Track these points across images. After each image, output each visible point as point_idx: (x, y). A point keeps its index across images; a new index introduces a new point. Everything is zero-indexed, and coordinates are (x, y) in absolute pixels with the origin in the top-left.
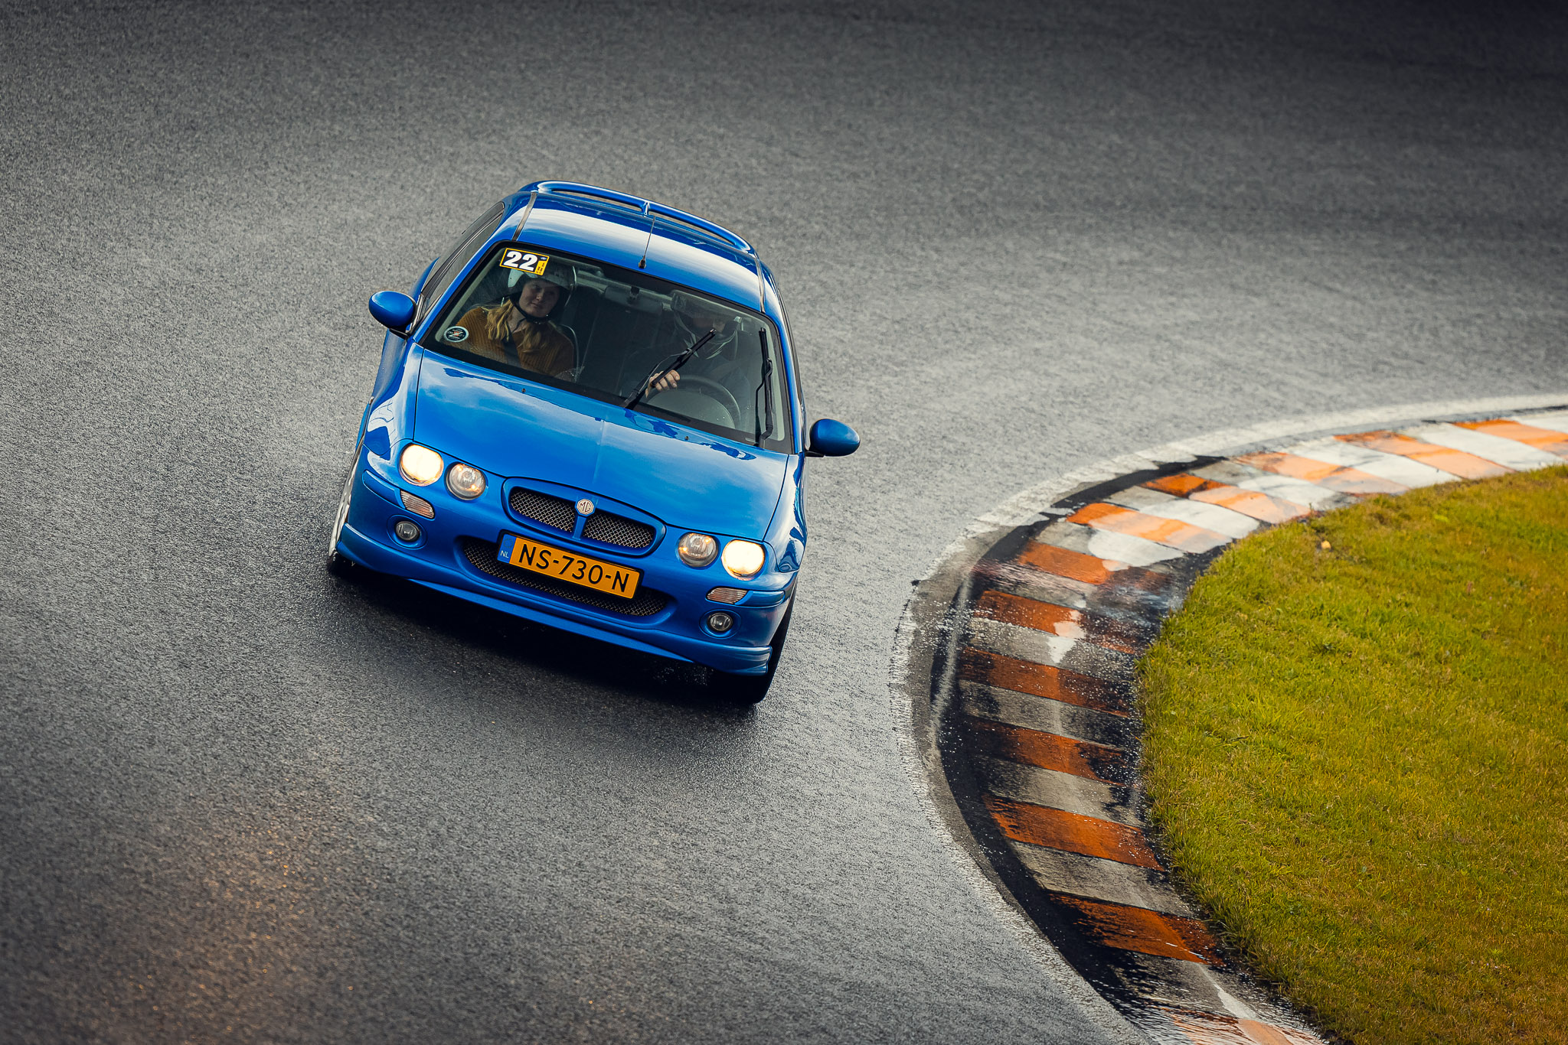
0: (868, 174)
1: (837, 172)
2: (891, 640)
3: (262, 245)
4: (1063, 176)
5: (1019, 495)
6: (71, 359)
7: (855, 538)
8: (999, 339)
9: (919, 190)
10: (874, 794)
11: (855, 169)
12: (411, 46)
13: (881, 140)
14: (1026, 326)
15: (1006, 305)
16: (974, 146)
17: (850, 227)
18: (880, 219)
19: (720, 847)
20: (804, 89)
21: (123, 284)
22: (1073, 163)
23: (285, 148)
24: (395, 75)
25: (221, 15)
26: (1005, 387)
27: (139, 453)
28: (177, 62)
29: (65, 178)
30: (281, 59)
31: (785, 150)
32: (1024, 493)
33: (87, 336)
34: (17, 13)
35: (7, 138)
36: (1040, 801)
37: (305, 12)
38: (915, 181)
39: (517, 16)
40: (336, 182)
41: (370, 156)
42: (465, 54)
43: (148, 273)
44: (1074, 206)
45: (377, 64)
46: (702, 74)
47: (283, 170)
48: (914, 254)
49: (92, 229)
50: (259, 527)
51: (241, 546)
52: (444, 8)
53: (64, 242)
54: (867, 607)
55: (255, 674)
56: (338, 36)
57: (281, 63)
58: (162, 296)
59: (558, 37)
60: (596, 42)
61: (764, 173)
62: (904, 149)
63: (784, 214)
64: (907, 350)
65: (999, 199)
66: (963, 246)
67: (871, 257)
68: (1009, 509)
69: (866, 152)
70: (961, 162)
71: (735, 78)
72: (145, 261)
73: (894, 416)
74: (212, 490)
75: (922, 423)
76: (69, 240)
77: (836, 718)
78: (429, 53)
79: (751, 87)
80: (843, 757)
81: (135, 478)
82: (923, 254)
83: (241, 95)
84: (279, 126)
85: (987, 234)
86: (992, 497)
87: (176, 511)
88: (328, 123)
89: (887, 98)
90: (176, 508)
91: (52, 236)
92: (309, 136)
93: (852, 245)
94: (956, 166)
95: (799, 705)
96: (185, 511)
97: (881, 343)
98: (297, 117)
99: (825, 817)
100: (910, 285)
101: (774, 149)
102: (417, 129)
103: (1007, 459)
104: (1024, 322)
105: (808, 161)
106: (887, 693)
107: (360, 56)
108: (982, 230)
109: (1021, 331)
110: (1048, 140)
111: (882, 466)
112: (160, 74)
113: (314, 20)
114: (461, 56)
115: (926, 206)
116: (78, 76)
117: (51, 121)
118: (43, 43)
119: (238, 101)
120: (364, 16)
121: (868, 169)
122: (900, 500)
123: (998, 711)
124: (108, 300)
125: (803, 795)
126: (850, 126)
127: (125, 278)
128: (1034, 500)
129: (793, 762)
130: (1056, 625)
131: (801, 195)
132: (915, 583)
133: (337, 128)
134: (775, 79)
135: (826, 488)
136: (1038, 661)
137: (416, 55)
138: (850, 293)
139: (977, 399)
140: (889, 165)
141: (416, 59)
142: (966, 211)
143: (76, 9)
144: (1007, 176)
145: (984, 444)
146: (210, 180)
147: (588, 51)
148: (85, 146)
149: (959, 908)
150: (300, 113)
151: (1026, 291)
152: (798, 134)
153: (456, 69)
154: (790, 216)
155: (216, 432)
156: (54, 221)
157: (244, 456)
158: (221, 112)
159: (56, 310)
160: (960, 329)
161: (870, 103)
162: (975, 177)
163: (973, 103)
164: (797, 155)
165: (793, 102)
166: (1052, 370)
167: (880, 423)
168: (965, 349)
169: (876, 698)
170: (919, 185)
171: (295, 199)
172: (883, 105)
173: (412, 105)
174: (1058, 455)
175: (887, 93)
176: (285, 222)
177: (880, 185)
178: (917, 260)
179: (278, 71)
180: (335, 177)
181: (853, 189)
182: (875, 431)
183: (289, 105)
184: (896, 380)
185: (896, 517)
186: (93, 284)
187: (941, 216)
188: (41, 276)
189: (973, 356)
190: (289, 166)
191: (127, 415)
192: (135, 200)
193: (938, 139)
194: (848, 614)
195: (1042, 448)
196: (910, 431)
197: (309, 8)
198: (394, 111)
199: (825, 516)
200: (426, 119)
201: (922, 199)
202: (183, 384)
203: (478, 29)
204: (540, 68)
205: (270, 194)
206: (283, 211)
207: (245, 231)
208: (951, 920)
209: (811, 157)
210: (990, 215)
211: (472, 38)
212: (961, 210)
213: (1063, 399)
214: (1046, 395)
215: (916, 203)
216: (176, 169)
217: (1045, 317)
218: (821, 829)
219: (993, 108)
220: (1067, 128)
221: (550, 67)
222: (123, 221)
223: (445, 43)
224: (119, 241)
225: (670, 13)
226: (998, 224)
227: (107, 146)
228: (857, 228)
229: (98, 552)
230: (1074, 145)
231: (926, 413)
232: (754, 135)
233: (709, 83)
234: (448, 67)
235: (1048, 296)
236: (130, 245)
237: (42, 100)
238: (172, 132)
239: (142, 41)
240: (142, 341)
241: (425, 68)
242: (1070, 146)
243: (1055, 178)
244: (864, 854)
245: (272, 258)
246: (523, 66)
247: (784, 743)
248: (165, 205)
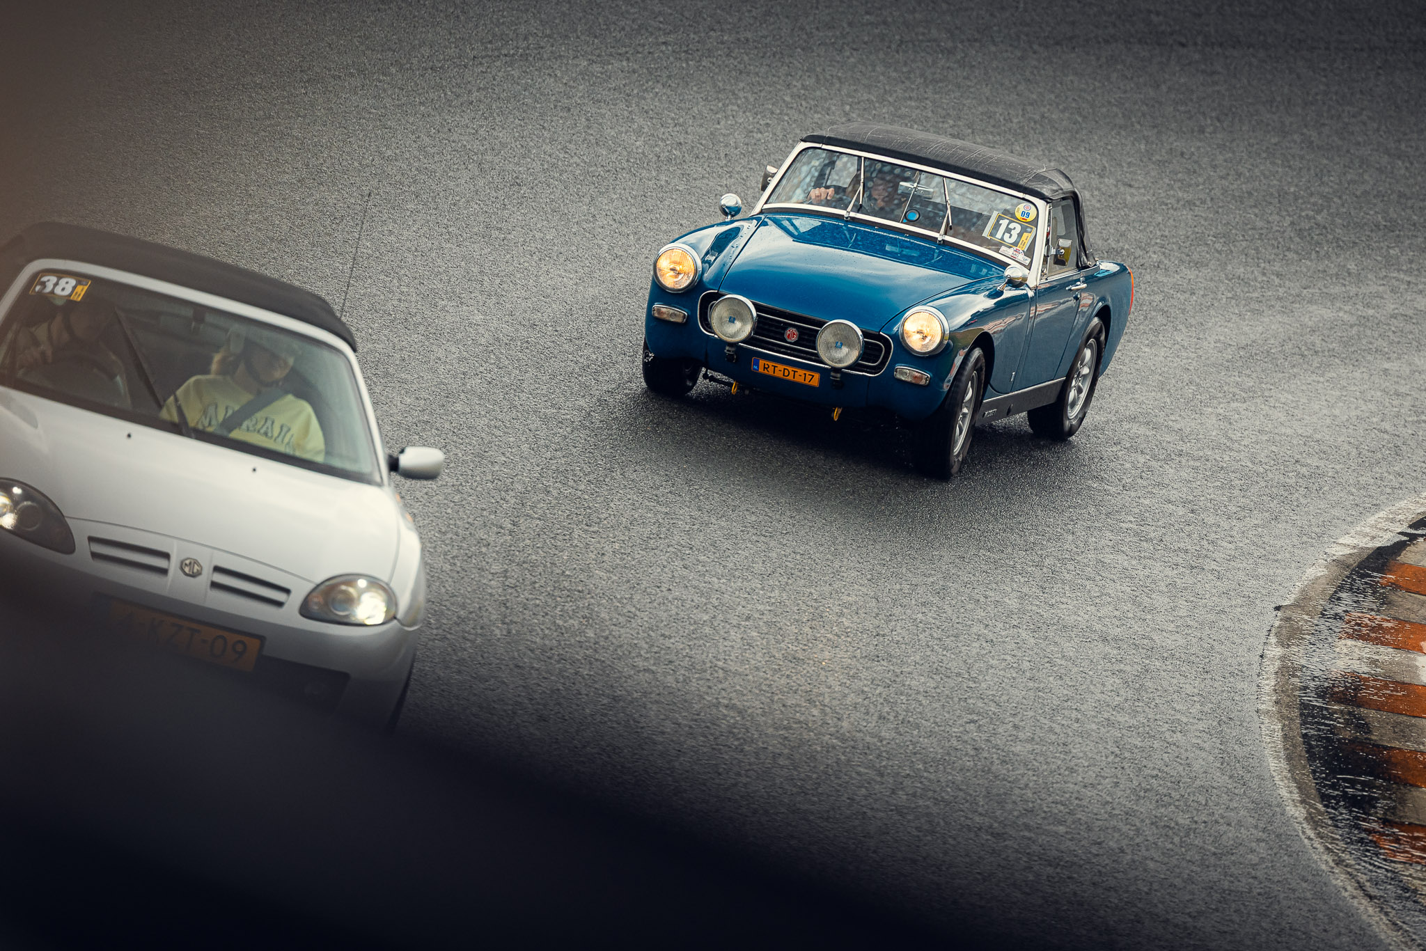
0: (1203, 202)
1: (1172, 201)
2: (1256, 666)
3: (594, 298)
4: (1401, 195)
5: (1377, 516)
6: (410, 419)
7: (1213, 565)
8: (1347, 361)
9: (1256, 215)
10: (1250, 820)
11: (1189, 197)
12: (734, 94)
13: (1215, 167)
14: (1373, 347)
15: (1352, 326)
16: (1309, 169)
17: (1188, 255)
18: (1217, 246)
19: (1096, 879)
20: (1134, 119)
21: (457, 342)
22: (1412, 181)
23: (612, 201)
24: (719, 123)
25: (539, 70)
26: (1356, 408)
27: (483, 510)
28: (498, 119)
29: (393, 238)
30: (603, 111)
31: (1118, 181)
32: (1381, 514)
33: (424, 395)
34: (334, 77)
35: (331, 202)
36: (1418, 819)
37: (625, 63)
38: (1251, 207)
39: (838, 58)
40: (665, 232)
41: (699, 205)
42: (788, 99)
43: (481, 330)
44: (1414, 225)
45: (700, 112)
46: (1029, 108)
47: (611, 223)
48: (1256, 279)
49: (422, 288)
50: (609, 578)
51: (592, 597)
52: (765, 53)
53: (395, 303)
54: (1230, 635)
55: (615, 725)
56: (659, 85)
57: (603, 116)
58: (497, 352)
59: (881, 78)
60: (919, 80)
61: (1098, 205)
62: (1239, 175)
63: (1121, 244)
64: (1254, 375)
65: (1338, 221)
66: (1305, 270)
67: (1212, 284)
68: (1367, 530)
69: (1201, 180)
70: (1296, 186)
71: (1063, 111)
72: (479, 318)
73: (1245, 442)
74: (559, 543)
75: (1274, 448)
76: (400, 300)
77: (1206, 746)
78: (752, 100)
79: (1080, 119)
80: (1215, 784)
81: (481, 534)
82: (1265, 278)
83: (565, 149)
84: (604, 179)
85: (1327, 256)
86: (1349, 519)
87: (525, 565)
88: (654, 174)
89: (1218, 124)
90: (524, 562)
91: (382, 297)
92: (636, 187)
93: (1191, 274)
94: (1292, 189)
95: (1167, 735)
96: (534, 566)
97: (1227, 369)
98: (623, 169)
99: (1201, 844)
100: (1252, 311)
101: (1106, 180)
102: (744, 175)
103: (1362, 480)
104: (1371, 343)
105: (1142, 191)
106: (1256, 718)
107: (682, 105)
108: (1322, 253)
109: (1369, 351)
110: (1385, 159)
111: (1237, 492)
112: (482, 132)
113: (634, 71)
114: (784, 101)
115: (1264, 231)
116: (399, 137)
117: (375, 183)
118: (362, 105)
119: (561, 156)
120: (684, 65)
121: (1202, 196)
122: (1256, 526)
123: (1370, 732)
124: (443, 359)
125: (1177, 824)
126: (1182, 154)
127: (459, 336)
128: (1393, 521)
129: (1165, 791)
130: (1422, 644)
131: (1137, 225)
132: (1278, 608)
133: (663, 178)
134: (1104, 110)
135: (1181, 517)
136: (1407, 680)
137: (739, 102)
138: (1193, 321)
139: (1328, 421)
140: (1225, 191)
141: (738, 106)
142: (1306, 234)
143: (393, 70)
144: (1344, 197)
145: (1338, 467)
146: (538, 235)
147: (913, 90)
148: (411, 206)
149: (1343, 931)
150: (625, 165)
151: (1371, 312)
152: (1129, 163)
153: (781, 114)
154: (1127, 246)
155: (560, 486)
156: (384, 282)
157: (590, 508)
158: (546, 166)
159: (391, 370)
160: (1306, 353)
161: (1202, 130)
162: (1312, 200)
163: (1306, 126)
164: (1130, 186)
165: (1123, 133)
166: (1403, 389)
167: (1232, 450)
168: (1313, 372)
169: (1245, 724)
170: (1257, 211)
171: (625, 251)
172: (1214, 132)
173: (737, 152)
174: (1414, 474)
175: (1219, 120)
176: (617, 273)
177: (1218, 212)
178: (1258, 285)
179: (600, 124)
180: (664, 227)
181: (1189, 217)
182: (1228, 458)
183: (614, 157)
184: (1245, 406)
185: (1254, 544)
186: (427, 343)
187: (1281, 240)
188: (374, 337)
189: (1321, 379)
190: (617, 218)
191: (470, 472)
192: (464, 258)
193: (1273, 163)
194: (1210, 641)
195: (1396, 469)
196: (1262, 457)
197: (628, 59)
198: (719, 159)
199: (1182, 545)
200: (753, 166)
201: (1259, 224)
202: (523, 439)
203: (800, 73)
204: (865, 109)
205: (600, 247)
206: (614, 263)
207: (576, 284)
208: (1336, 942)
209: (1145, 187)
210: (1330, 237)
211: (795, 83)
212: (1300, 232)
213: (1415, 419)
214: (1398, 416)
215: (1254, 229)
216: (503, 225)
217: (1392, 336)
218: (1197, 857)
219: (1326, 130)
220: (1403, 146)
221: (875, 108)
222: (453, 279)
223: (767, 88)
224: (450, 299)
225: (993, 49)
226: (1339, 246)
227: (432, 205)
228: (1196, 257)
229: (448, 609)
230: (1412, 164)
231: (1277, 438)
232: (1085, 167)
233: (1037, 117)
234: (772, 113)
235: (1394, 316)
236: (462, 303)
237: (364, 162)
238: (497, 189)
239: (461, 100)
240: (480, 398)
241: (748, 114)
242: (1408, 165)
243: (1394, 197)
244: (1244, 880)
245: (605, 310)
246: (848, 108)
247: (1155, 772)
248: (494, 262)
